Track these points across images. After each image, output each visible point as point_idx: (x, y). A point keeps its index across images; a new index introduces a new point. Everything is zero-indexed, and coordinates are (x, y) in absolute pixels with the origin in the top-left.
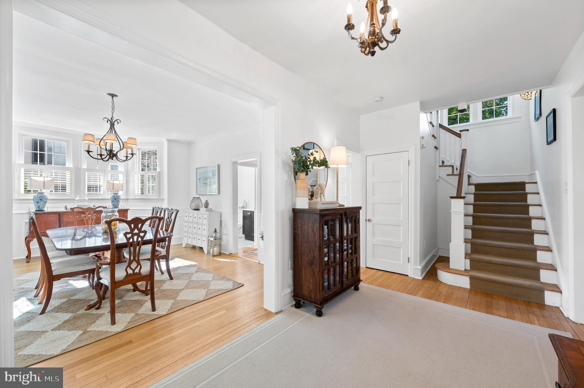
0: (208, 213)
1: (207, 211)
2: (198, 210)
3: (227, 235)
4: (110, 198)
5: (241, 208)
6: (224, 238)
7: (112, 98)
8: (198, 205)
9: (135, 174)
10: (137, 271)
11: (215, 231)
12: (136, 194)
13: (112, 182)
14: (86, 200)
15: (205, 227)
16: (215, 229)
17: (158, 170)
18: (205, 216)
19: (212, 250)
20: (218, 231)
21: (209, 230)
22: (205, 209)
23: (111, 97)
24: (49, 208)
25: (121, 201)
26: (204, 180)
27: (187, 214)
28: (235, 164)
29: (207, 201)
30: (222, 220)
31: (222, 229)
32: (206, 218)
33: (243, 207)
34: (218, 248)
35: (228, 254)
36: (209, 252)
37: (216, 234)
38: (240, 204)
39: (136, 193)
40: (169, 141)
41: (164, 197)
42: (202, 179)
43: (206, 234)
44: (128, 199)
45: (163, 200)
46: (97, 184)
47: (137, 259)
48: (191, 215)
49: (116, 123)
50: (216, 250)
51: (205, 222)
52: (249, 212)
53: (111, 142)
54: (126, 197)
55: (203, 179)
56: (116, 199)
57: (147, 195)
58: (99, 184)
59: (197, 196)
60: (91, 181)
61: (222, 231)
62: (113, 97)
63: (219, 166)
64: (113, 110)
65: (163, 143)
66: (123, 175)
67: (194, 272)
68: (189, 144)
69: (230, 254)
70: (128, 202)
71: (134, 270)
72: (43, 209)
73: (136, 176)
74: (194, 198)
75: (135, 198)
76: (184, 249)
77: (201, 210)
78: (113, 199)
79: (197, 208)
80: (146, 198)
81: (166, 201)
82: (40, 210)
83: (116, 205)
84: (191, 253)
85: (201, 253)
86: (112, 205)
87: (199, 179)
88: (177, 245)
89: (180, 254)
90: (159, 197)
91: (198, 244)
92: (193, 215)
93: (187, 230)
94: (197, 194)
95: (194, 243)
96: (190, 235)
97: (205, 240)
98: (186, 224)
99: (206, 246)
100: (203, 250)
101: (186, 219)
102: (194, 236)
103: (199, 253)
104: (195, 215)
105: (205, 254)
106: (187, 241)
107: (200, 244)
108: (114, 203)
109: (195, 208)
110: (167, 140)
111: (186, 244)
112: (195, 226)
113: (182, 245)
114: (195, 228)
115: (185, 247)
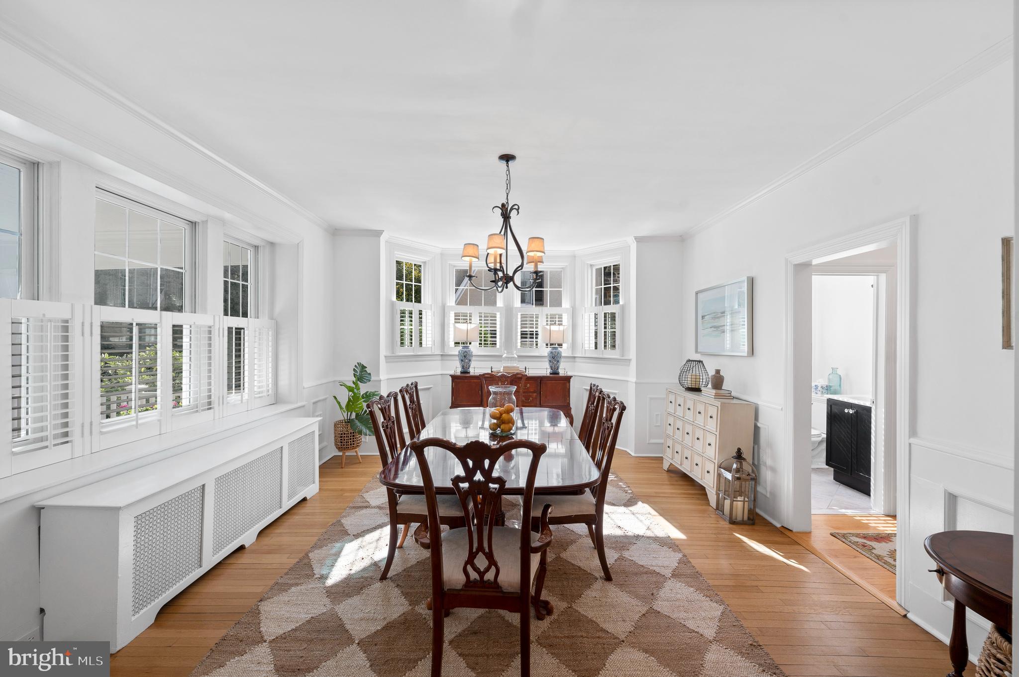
0: (718, 403)
1: (717, 396)
2: (697, 390)
3: (773, 470)
4: (546, 355)
5: (819, 388)
6: (767, 476)
7: (507, 163)
8: (697, 379)
9: (585, 313)
10: (490, 576)
11: (739, 456)
12: (586, 349)
14: (514, 357)
15: (711, 439)
16: (739, 450)
17: (621, 302)
18: (713, 411)
19: (727, 503)
20: (747, 454)
21: (722, 448)
22: (714, 391)
23: (505, 162)
24: (477, 368)
25: (562, 360)
26: (715, 318)
27: (672, 398)
28: (803, 270)
29: (718, 372)
30: (759, 425)
31: (761, 451)
32: (715, 417)
33: (828, 389)
34: (746, 504)
35: (778, 525)
36: (719, 507)
37: (741, 464)
38: (819, 380)
39: (586, 346)
40: (639, 240)
41: (631, 357)
42: (708, 317)
43: (713, 458)
44: (575, 357)
46: (533, 331)
47: (486, 545)
48: (680, 401)
49: (514, 213)
50: (740, 506)
51: (712, 425)
52: (851, 406)
53: (496, 252)
54: (572, 354)
55: (711, 316)
56: (555, 358)
57: (604, 351)
58: (536, 331)
59: (697, 357)
60: (526, 327)
61: (761, 455)
62: (507, 161)
63: (752, 282)
64: (509, 188)
65: (630, 246)
66: (568, 315)
67: (668, 573)
68: (682, 240)
69: (783, 530)
70: (575, 362)
71: (482, 574)
72: (468, 370)
73: (586, 316)
74: (690, 360)
75: (586, 356)
76: (666, 475)
77: (705, 392)
78: (550, 357)
79: (694, 387)
80: (601, 356)
81: (633, 364)
82: (465, 372)
83: (555, 368)
84: (679, 494)
85: (704, 502)
86: (549, 367)
87: (702, 317)
88: (652, 460)
89: (654, 490)
90: (623, 356)
91: (696, 475)
92: (685, 402)
93: (672, 435)
94: (697, 352)
95: (686, 468)
96: (678, 448)
97: (712, 472)
98: (671, 420)
99: (712, 486)
100: (706, 495)
101: (671, 408)
102: (687, 453)
103: (698, 499)
104: (690, 404)
105: (710, 508)
106: (671, 457)
107: (700, 477)
108: (551, 364)
109: (691, 386)
110: (635, 239)
111: (670, 466)
112: (689, 428)
113: (663, 463)
114: (688, 434)
115: (669, 471)
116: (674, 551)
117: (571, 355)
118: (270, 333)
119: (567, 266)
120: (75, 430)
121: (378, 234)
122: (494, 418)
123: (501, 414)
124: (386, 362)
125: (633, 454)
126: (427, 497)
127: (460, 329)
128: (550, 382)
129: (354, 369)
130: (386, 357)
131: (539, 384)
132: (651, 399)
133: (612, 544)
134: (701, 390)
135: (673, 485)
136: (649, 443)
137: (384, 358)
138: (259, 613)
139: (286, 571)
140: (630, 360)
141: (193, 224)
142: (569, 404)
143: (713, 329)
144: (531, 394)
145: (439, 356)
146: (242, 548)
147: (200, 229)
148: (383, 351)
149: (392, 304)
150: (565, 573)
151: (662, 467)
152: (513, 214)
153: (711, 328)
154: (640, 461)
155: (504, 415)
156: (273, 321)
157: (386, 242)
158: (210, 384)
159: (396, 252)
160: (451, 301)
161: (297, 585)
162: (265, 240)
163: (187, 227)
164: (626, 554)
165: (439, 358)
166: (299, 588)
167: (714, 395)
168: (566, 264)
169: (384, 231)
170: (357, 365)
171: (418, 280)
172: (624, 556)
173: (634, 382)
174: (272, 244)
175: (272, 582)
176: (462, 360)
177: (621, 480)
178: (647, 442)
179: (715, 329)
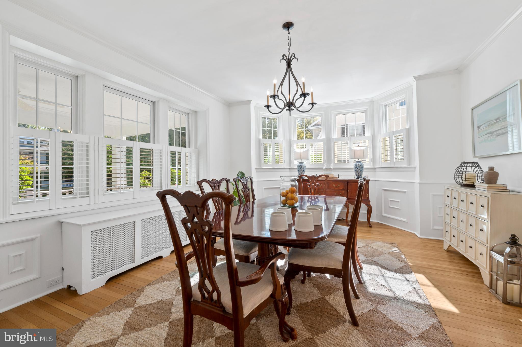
0: (489, 194)
1: (490, 189)
2: (472, 186)
4: (353, 167)
7: (288, 30)
8: (472, 177)
9: (381, 137)
11: (513, 241)
13: (353, 148)
15: (483, 225)
16: (513, 236)
18: (484, 201)
19: (500, 284)
21: (494, 234)
22: (487, 185)
23: (286, 29)
25: (364, 170)
27: (449, 193)
29: (492, 169)
32: (486, 206)
36: (493, 287)
40: (417, 78)
41: (416, 165)
42: (483, 126)
43: (486, 242)
44: (375, 168)
45: (415, 169)
48: (455, 195)
50: (516, 289)
51: (484, 213)
55: (486, 125)
56: (359, 169)
57: (394, 162)
59: (473, 159)
62: (288, 28)
64: (289, 45)
65: (411, 85)
66: (369, 141)
67: (415, 333)
70: (375, 171)
71: (210, 294)
74: (465, 163)
75: (383, 166)
76: (446, 254)
77: (478, 186)
78: (355, 168)
79: (469, 183)
80: (393, 166)
81: (418, 169)
82: (301, 177)
83: (359, 175)
84: (456, 270)
85: (478, 280)
86: (355, 175)
87: (478, 127)
88: (434, 241)
89: (429, 264)
90: (410, 165)
91: (470, 256)
92: (459, 196)
93: (449, 222)
94: (474, 156)
95: (461, 250)
96: (455, 233)
97: (484, 254)
98: (448, 211)
99: (485, 267)
100: (480, 274)
101: (448, 201)
102: (462, 237)
103: (473, 276)
104: (463, 197)
105: (484, 285)
106: (449, 240)
107: (474, 258)
108: (356, 172)
109: (465, 183)
110: (415, 78)
111: (448, 247)
112: (463, 217)
113: (443, 245)
114: (462, 221)
115: (448, 251)
116: (430, 315)
117: (372, 167)
118: (195, 155)
119: (368, 108)
120: (91, 191)
121: (249, 102)
122: (283, 196)
123: (287, 193)
124: (256, 172)
125: (419, 236)
126: (224, 239)
127: (297, 152)
128: (354, 183)
129: (237, 175)
130: (256, 169)
131: (347, 185)
132: (434, 195)
133: (371, 297)
134: (475, 186)
135: (449, 262)
136: (432, 229)
137: (254, 169)
138: (143, 291)
139: (170, 272)
140: (415, 167)
141: (154, 102)
142: (368, 198)
143: (488, 135)
144: (341, 191)
145: (288, 169)
146: (160, 257)
147: (156, 104)
148: (254, 165)
149: (259, 141)
150: (322, 311)
151: (443, 248)
152: (294, 62)
153: (486, 134)
154: (423, 241)
155: (289, 194)
156: (196, 149)
157: (255, 107)
158: (161, 177)
159: (261, 112)
160: (295, 138)
161: (168, 280)
162: (192, 110)
163: (150, 104)
164: (381, 308)
165: (288, 170)
166: (168, 282)
167: (487, 188)
168: (367, 108)
169: (251, 100)
170: (239, 173)
171: (275, 127)
172: (378, 309)
173: (418, 182)
174: (196, 112)
175: (159, 277)
176: (299, 171)
177: (402, 253)
178: (432, 228)
179: (490, 135)
